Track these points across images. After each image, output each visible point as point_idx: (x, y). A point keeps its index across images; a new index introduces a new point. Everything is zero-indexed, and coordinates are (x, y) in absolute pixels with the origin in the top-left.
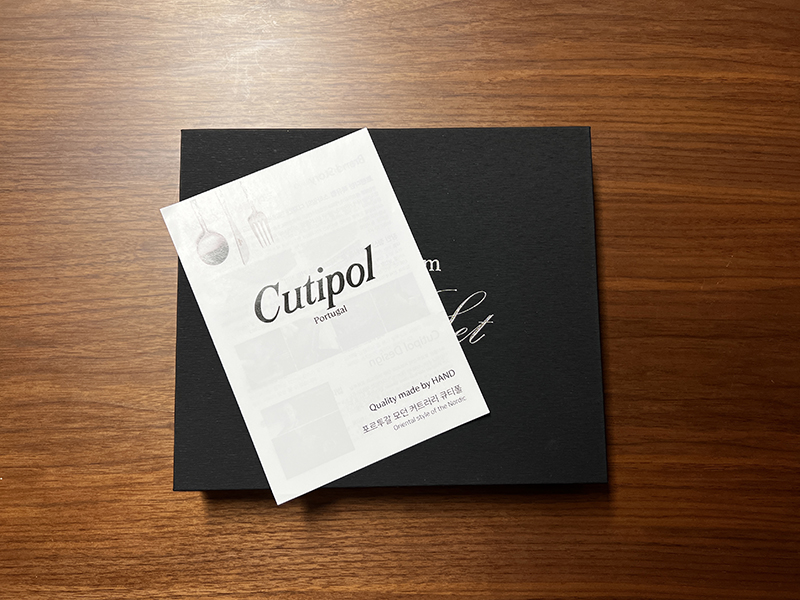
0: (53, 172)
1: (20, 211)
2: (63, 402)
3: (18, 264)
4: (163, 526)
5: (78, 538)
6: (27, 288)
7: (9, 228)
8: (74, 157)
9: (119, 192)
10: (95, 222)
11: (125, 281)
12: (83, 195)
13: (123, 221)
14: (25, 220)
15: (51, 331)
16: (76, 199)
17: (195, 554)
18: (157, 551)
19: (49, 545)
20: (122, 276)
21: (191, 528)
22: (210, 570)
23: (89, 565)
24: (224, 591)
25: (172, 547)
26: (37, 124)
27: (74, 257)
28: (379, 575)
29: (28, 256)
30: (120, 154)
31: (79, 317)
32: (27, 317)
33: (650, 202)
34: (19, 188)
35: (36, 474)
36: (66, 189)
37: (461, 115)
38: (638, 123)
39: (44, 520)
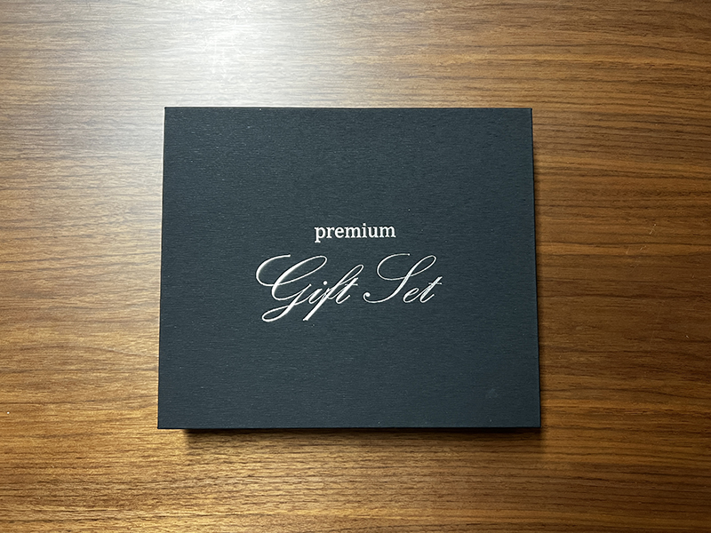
0: (51, 143)
1: (24, 177)
2: (61, 347)
3: (22, 225)
4: (149, 456)
5: (75, 466)
6: (29, 246)
7: (14, 192)
8: (70, 129)
9: (110, 161)
10: (89, 187)
11: (116, 240)
12: (78, 163)
13: (114, 187)
14: (27, 186)
15: (50, 284)
16: (72, 167)
17: (177, 481)
18: (143, 478)
19: (50, 471)
20: (113, 236)
21: (173, 458)
22: (190, 494)
23: (85, 489)
24: (202, 513)
25: (157, 473)
26: (37, 100)
27: (71, 219)
28: (337, 501)
29: (29, 217)
30: (111, 127)
31: (75, 272)
32: (29, 271)
33: (583, 176)
34: (22, 156)
35: (38, 409)
36: (63, 157)
37: (415, 95)
38: (574, 104)
39: (46, 450)
